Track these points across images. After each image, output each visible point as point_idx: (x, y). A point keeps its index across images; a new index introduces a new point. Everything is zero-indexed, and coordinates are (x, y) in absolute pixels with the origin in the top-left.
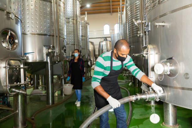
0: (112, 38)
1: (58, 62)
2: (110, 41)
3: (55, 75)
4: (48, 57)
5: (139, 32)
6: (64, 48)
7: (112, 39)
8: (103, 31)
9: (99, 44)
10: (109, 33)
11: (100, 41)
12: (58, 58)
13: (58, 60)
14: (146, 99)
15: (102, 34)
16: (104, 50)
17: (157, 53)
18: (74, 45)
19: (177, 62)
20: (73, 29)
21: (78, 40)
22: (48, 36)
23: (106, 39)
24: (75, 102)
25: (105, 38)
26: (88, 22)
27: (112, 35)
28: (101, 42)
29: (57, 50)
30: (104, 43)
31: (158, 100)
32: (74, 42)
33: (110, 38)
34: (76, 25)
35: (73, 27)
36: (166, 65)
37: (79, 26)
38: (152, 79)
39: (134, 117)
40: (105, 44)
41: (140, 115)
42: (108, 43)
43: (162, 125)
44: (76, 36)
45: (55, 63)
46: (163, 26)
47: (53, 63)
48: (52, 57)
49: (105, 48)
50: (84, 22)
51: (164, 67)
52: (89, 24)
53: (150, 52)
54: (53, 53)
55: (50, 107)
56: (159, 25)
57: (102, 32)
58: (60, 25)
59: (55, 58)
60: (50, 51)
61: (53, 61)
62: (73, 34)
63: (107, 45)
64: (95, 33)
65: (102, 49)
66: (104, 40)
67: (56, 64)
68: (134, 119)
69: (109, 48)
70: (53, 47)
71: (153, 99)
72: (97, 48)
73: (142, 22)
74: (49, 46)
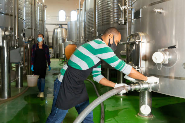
0: (69, 25)
1: (16, 47)
2: (66, 29)
3: (14, 63)
4: (5, 41)
5: (120, 19)
6: (23, 32)
7: (69, 27)
8: (58, 16)
9: (53, 31)
10: (65, 20)
11: (54, 28)
12: (16, 43)
13: (16, 45)
14: (140, 89)
15: (57, 20)
16: (59, 38)
17: (148, 42)
18: (32, 29)
19: (176, 51)
20: (30, 10)
21: (36, 24)
22: (3, 14)
23: (61, 26)
24: (37, 94)
25: (60, 24)
26: (46, 5)
27: (69, 22)
28: (56, 29)
29: (15, 33)
30: (59, 30)
31: (151, 90)
32: (32, 26)
33: (67, 26)
34: (34, 6)
35: (30, 7)
36: (165, 53)
37: (38, 8)
38: (143, 68)
39: (106, 109)
40: (60, 32)
41: (113, 107)
42: (64, 30)
43: (137, 116)
44: (34, 19)
45: (13, 48)
46: (160, 13)
47: (10, 48)
48: (9, 42)
49: (60, 36)
50: (41, 3)
51: (164, 56)
52: (46, 7)
53: (142, 40)
54: (11, 36)
55: (5, 101)
56: (157, 12)
57: (57, 18)
58: (19, 4)
59: (13, 42)
60: (7, 33)
61: (10, 45)
62: (30, 16)
63: (62, 32)
64: (49, 19)
65: (57, 37)
66: (58, 27)
67: (14, 50)
68: (107, 111)
69: (64, 36)
70: (11, 29)
71: (146, 89)
72: (50, 35)
73: (127, 8)
74: (6, 27)
